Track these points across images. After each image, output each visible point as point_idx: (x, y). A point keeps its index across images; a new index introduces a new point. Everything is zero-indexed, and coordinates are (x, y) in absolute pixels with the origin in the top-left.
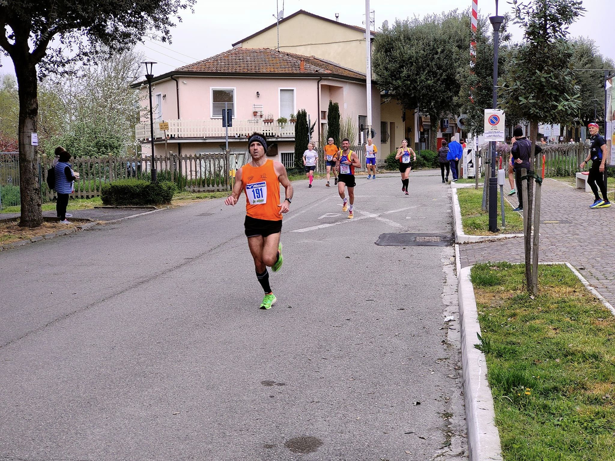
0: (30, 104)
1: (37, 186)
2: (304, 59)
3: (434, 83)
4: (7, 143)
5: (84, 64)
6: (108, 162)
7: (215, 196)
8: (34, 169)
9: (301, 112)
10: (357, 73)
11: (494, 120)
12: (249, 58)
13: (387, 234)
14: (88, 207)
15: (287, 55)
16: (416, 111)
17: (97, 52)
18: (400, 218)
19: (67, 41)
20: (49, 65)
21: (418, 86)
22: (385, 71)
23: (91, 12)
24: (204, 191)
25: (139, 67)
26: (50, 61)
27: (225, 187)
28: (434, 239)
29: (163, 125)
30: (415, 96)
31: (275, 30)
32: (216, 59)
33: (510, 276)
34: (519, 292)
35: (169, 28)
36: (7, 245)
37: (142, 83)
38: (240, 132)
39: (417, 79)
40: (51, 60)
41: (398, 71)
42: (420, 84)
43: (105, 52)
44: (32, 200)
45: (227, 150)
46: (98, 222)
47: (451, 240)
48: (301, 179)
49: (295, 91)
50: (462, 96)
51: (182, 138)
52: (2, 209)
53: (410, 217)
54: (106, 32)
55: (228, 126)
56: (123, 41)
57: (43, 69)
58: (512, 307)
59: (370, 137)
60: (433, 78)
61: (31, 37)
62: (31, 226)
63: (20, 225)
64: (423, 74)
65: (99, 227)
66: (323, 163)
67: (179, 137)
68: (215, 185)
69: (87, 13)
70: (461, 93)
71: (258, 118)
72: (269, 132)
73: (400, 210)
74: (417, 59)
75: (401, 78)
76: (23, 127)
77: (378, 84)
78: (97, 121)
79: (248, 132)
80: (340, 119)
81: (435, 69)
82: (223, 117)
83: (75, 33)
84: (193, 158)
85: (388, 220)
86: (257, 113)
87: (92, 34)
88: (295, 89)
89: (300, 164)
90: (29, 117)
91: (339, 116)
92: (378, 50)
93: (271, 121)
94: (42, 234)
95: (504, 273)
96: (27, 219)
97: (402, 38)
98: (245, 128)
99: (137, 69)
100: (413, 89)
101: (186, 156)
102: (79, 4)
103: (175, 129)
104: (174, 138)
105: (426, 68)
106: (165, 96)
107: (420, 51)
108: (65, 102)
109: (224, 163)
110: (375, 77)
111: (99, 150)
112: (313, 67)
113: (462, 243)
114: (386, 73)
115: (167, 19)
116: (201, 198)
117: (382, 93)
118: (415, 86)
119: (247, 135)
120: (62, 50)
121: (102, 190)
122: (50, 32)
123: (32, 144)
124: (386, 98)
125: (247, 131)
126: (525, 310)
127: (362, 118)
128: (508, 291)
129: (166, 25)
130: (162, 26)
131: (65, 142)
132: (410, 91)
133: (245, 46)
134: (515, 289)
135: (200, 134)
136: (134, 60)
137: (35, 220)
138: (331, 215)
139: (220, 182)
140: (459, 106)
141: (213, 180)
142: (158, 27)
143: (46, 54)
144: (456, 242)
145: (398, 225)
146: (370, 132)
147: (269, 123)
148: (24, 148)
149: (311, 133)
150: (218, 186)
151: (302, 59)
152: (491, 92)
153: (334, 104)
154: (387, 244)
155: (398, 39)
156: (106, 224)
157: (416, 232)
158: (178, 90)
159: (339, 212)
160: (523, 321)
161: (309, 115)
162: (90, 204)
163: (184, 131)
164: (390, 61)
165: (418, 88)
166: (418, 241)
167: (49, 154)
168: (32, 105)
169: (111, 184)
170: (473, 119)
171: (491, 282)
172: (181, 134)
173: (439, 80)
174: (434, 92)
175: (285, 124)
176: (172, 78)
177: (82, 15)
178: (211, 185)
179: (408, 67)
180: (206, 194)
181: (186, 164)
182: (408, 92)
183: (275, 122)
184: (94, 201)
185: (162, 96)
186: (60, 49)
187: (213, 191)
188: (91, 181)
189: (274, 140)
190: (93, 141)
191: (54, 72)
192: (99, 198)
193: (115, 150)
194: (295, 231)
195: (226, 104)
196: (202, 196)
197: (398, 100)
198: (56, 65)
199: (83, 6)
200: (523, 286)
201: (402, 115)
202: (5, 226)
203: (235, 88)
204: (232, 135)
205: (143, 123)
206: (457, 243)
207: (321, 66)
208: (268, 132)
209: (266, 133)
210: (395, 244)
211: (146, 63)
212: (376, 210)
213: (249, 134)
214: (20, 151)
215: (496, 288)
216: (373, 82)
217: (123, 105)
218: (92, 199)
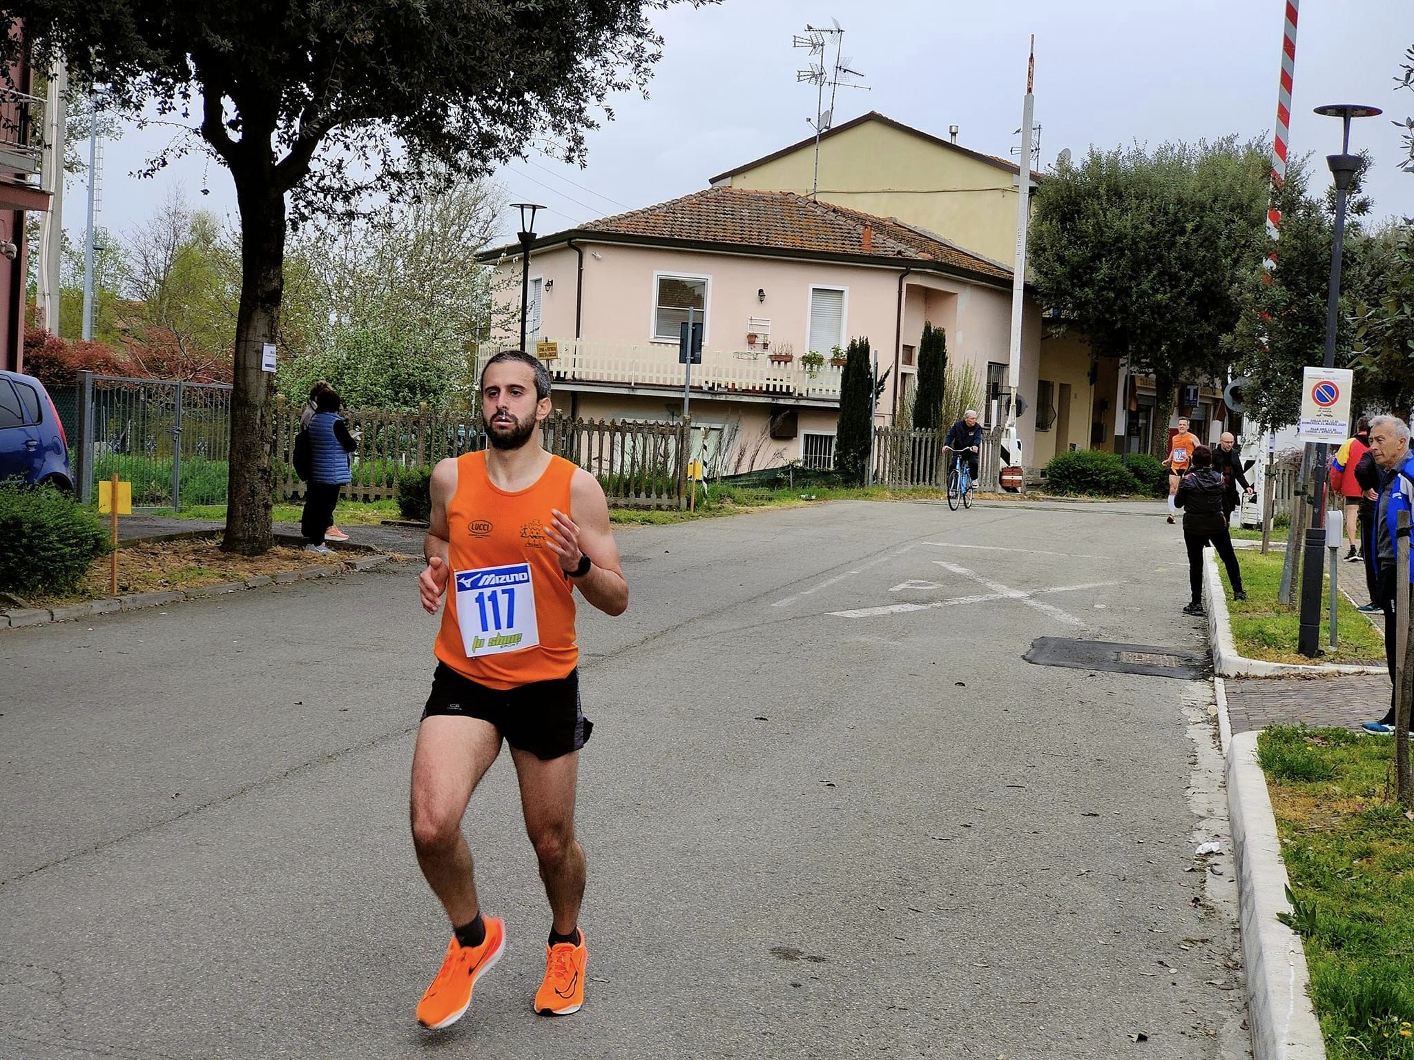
0: (265, 278)
1: (265, 462)
2: (872, 222)
3: (1169, 299)
4: (199, 363)
5: (392, 200)
6: (416, 423)
7: (653, 519)
8: (264, 424)
9: (858, 343)
10: (991, 265)
11: (1326, 394)
12: (746, 212)
13: (1051, 639)
14: (368, 520)
15: (834, 211)
16: (1122, 361)
17: (421, 175)
18: (1081, 604)
19: (359, 144)
20: (315, 195)
21: (1133, 303)
22: (1057, 265)
23: (417, 83)
24: (627, 506)
25: (494, 216)
26: (318, 187)
27: (675, 501)
28: (1162, 660)
29: (546, 348)
30: (1123, 327)
31: (810, 152)
32: (672, 208)
33: (1354, 762)
34: (1376, 801)
35: (583, 131)
36: (193, 591)
37: (502, 250)
38: (714, 378)
39: (1132, 288)
40: (320, 185)
41: (1090, 268)
42: (1137, 300)
43: (436, 175)
44: (253, 493)
45: (687, 416)
46: (391, 554)
47: (1206, 668)
48: (848, 496)
49: (846, 294)
50: (1241, 335)
51: (581, 382)
52: (181, 511)
53: (1102, 606)
54: (445, 130)
55: (692, 362)
56: (480, 153)
57: (301, 203)
58: (1362, 833)
59: (1013, 412)
60: (1168, 289)
61: (279, 129)
62: (247, 552)
63: (224, 548)
64: (1147, 277)
65: (394, 567)
66: (900, 464)
67: (574, 379)
68: (654, 495)
69: (410, 85)
70: (1239, 327)
71: (759, 349)
72: (781, 383)
73: (1079, 587)
74: (1135, 242)
75: (1093, 285)
76: (248, 328)
77: (1038, 293)
78: (397, 330)
79: (734, 380)
80: (948, 366)
81: (1176, 268)
82: (682, 340)
83: (377, 128)
84: (608, 429)
85: (1051, 608)
86: (756, 336)
87: (413, 133)
88: (846, 289)
89: (848, 463)
90: (262, 307)
91: (945, 360)
92: (1044, 215)
93: (787, 359)
94: (269, 572)
95: (1340, 753)
96: (240, 535)
97: (1102, 191)
98: (727, 370)
99: (489, 220)
100: (1121, 310)
101: (592, 421)
102: (391, 63)
103: (567, 359)
104: (563, 379)
105: (1154, 265)
106: (550, 284)
107: (1142, 224)
108: (330, 283)
109: (677, 445)
110: (1033, 277)
111: (397, 393)
112: (890, 243)
113: (1232, 675)
114: (1059, 270)
115: (581, 110)
116: (619, 521)
117: (1046, 315)
118: (1125, 304)
119: (730, 386)
120: (343, 165)
121: (402, 484)
122: (323, 120)
123: (264, 368)
124: (1056, 328)
125: (731, 375)
126: (1394, 844)
127: (997, 368)
128: (1350, 796)
129: (578, 126)
130: (568, 126)
131: (323, 371)
132: (1113, 314)
133: (739, 184)
134: (1368, 795)
135: (623, 376)
136: (485, 200)
137: (255, 539)
138: (919, 584)
139: (665, 489)
140: (1230, 356)
141: (650, 483)
142: (558, 128)
143: (308, 171)
144: (1217, 671)
145: (1076, 621)
146: (1013, 403)
147: (783, 363)
148: (245, 375)
149: (878, 394)
150: (659, 496)
151: (868, 223)
152: (1318, 329)
153: (935, 331)
154: (1047, 661)
155: (1093, 193)
156: (409, 561)
157: (1119, 642)
158: (580, 272)
159: (936, 580)
160: (1389, 870)
161: (876, 351)
162: (372, 514)
163: (588, 367)
164: (1070, 242)
165: (1134, 308)
166: (1124, 661)
167: (288, 394)
168: (271, 280)
169: (421, 473)
170: (1265, 390)
171: (1310, 773)
172: (580, 373)
173: (1182, 293)
174: (1170, 322)
175: (818, 368)
176: (569, 244)
177: (396, 89)
178: (643, 495)
179: (1111, 259)
180: (632, 513)
181: (590, 440)
182: (1107, 316)
183: (795, 361)
184: (380, 508)
185: (544, 283)
186: (341, 161)
187: (647, 508)
188: (378, 464)
189: (791, 402)
190: (386, 373)
191: (322, 211)
192: (393, 503)
193: (431, 397)
194: (838, 614)
195: (691, 313)
196: (622, 518)
197: (1083, 332)
198: (329, 196)
199: (403, 68)
200: (1388, 788)
201: (1088, 369)
202: (190, 548)
203: (710, 277)
204: (696, 385)
205: (497, 340)
206: (1221, 676)
207: (908, 242)
208: (778, 384)
209: (775, 386)
210: (1069, 663)
211: (522, 207)
212: (1022, 583)
213: (734, 384)
214: (235, 383)
215: (1321, 786)
216: (1028, 289)
217: (458, 299)
218: (376, 504)
